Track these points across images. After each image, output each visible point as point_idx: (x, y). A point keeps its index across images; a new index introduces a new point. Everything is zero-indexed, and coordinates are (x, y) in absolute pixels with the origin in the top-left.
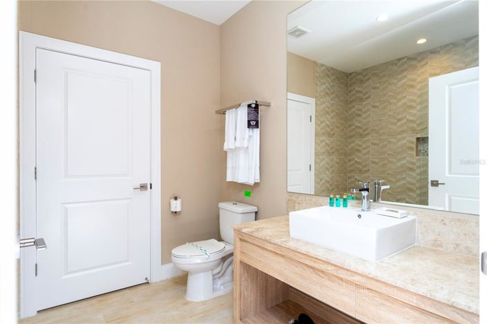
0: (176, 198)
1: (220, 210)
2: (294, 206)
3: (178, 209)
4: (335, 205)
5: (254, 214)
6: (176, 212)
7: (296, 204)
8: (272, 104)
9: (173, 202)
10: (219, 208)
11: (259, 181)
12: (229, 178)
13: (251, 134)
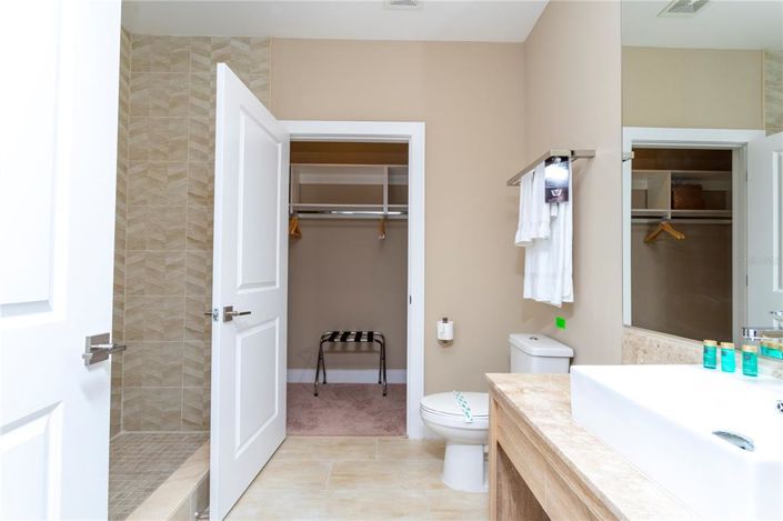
0: (445, 320)
1: (512, 348)
2: (636, 356)
3: (448, 337)
4: (719, 367)
5: (568, 361)
6: (445, 342)
7: (640, 354)
8: (597, 154)
9: (441, 324)
10: (510, 344)
11: (571, 300)
12: (527, 294)
13: (554, 214)
